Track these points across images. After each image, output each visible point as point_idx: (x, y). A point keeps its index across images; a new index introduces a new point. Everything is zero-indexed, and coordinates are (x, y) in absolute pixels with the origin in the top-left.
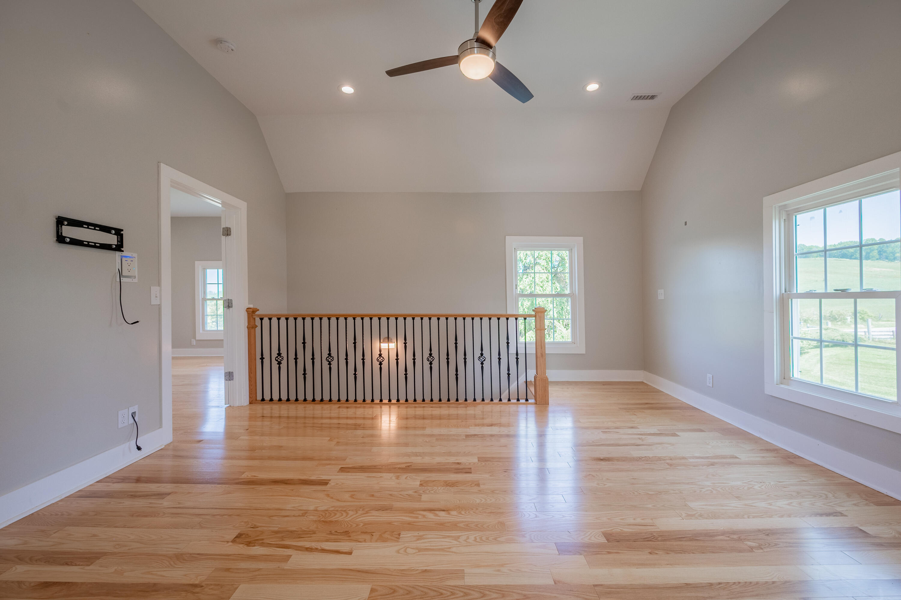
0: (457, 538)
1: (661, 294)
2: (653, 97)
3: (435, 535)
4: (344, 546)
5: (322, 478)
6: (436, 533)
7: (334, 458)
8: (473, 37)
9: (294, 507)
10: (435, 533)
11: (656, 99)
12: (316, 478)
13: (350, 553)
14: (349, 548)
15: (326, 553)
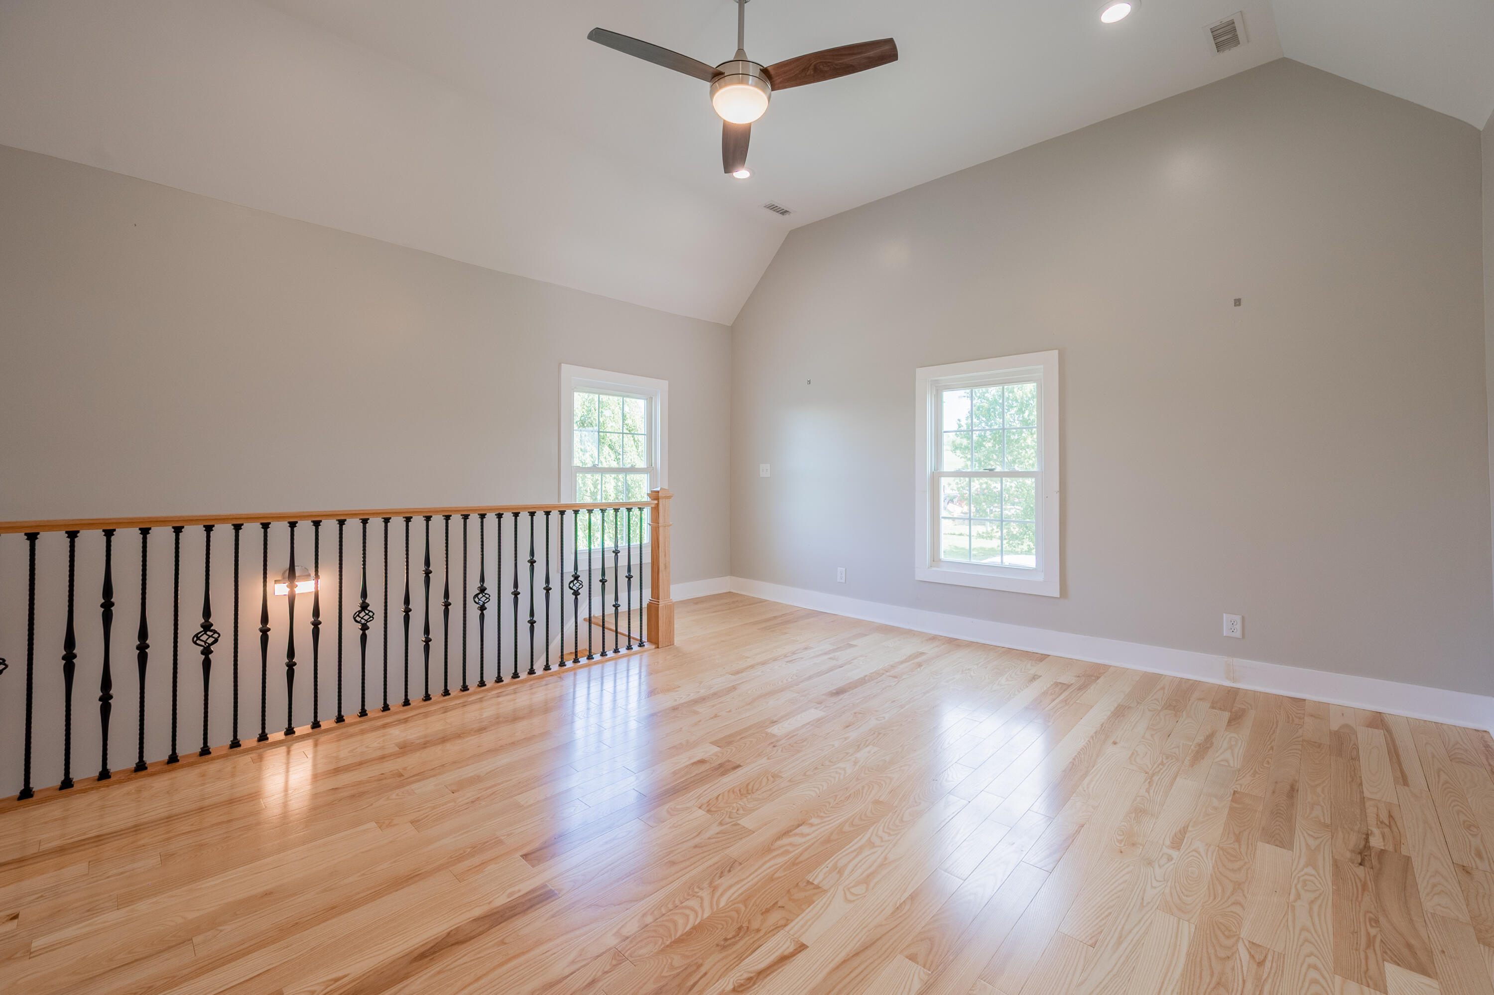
0: (870, 844)
1: (765, 470)
2: (784, 212)
3: (847, 855)
4: (779, 944)
5: (519, 891)
6: (839, 855)
7: (469, 850)
8: (735, 57)
9: (573, 962)
10: (844, 854)
11: (787, 216)
12: (509, 896)
13: (802, 947)
14: (788, 943)
15: (773, 972)
